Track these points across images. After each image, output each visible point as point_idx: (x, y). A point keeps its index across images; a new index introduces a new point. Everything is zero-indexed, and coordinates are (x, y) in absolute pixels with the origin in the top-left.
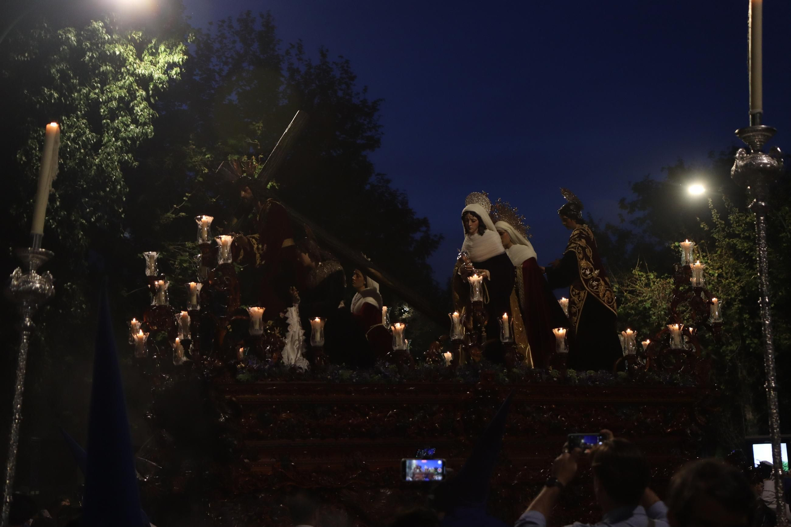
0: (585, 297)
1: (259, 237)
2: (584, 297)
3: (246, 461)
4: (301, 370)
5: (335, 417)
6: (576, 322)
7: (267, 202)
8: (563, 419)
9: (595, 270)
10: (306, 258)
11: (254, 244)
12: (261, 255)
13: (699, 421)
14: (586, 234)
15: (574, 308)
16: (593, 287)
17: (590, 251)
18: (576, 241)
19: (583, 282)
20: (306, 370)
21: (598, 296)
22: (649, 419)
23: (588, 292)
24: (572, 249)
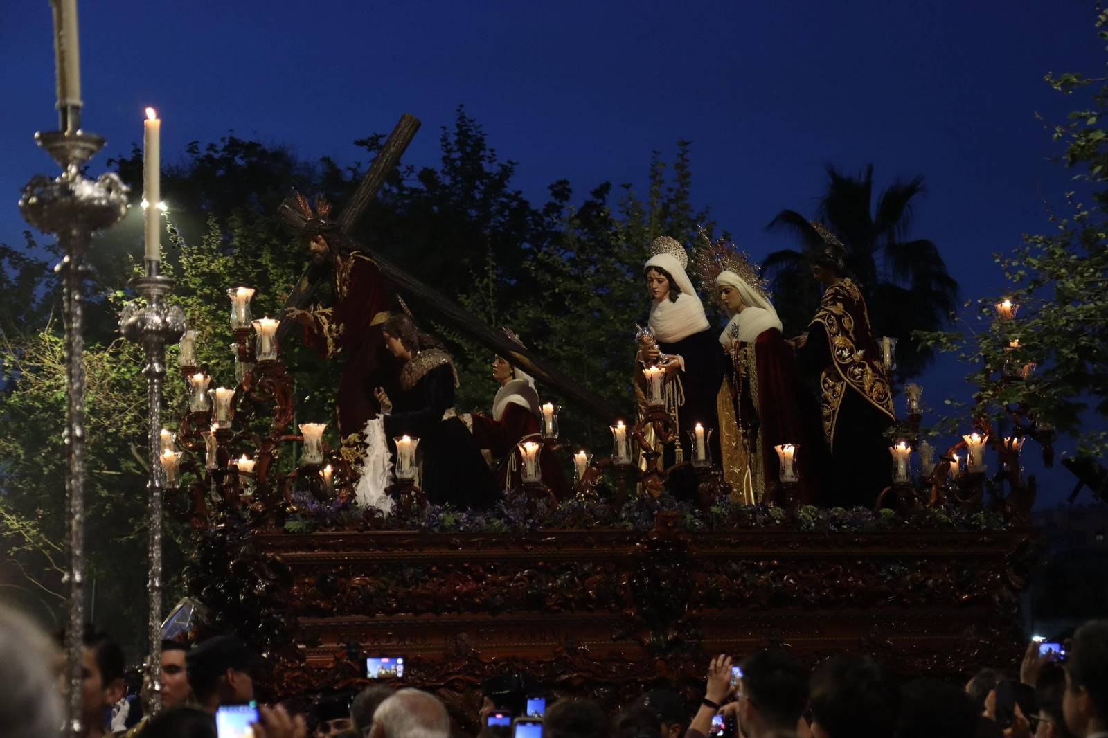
0: (843, 393)
1: (331, 313)
2: (841, 392)
3: (300, 646)
4: (381, 515)
5: (434, 582)
6: (830, 431)
7: (350, 257)
8: (791, 581)
9: (858, 350)
10: (398, 345)
11: (324, 323)
12: (335, 340)
13: (1013, 583)
14: (847, 295)
15: (827, 408)
16: (854, 376)
17: (850, 319)
18: (826, 306)
19: (839, 369)
20: (389, 513)
21: (862, 389)
22: (931, 581)
23: (847, 384)
24: (819, 320)
